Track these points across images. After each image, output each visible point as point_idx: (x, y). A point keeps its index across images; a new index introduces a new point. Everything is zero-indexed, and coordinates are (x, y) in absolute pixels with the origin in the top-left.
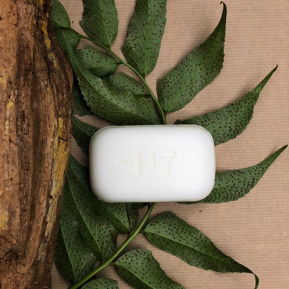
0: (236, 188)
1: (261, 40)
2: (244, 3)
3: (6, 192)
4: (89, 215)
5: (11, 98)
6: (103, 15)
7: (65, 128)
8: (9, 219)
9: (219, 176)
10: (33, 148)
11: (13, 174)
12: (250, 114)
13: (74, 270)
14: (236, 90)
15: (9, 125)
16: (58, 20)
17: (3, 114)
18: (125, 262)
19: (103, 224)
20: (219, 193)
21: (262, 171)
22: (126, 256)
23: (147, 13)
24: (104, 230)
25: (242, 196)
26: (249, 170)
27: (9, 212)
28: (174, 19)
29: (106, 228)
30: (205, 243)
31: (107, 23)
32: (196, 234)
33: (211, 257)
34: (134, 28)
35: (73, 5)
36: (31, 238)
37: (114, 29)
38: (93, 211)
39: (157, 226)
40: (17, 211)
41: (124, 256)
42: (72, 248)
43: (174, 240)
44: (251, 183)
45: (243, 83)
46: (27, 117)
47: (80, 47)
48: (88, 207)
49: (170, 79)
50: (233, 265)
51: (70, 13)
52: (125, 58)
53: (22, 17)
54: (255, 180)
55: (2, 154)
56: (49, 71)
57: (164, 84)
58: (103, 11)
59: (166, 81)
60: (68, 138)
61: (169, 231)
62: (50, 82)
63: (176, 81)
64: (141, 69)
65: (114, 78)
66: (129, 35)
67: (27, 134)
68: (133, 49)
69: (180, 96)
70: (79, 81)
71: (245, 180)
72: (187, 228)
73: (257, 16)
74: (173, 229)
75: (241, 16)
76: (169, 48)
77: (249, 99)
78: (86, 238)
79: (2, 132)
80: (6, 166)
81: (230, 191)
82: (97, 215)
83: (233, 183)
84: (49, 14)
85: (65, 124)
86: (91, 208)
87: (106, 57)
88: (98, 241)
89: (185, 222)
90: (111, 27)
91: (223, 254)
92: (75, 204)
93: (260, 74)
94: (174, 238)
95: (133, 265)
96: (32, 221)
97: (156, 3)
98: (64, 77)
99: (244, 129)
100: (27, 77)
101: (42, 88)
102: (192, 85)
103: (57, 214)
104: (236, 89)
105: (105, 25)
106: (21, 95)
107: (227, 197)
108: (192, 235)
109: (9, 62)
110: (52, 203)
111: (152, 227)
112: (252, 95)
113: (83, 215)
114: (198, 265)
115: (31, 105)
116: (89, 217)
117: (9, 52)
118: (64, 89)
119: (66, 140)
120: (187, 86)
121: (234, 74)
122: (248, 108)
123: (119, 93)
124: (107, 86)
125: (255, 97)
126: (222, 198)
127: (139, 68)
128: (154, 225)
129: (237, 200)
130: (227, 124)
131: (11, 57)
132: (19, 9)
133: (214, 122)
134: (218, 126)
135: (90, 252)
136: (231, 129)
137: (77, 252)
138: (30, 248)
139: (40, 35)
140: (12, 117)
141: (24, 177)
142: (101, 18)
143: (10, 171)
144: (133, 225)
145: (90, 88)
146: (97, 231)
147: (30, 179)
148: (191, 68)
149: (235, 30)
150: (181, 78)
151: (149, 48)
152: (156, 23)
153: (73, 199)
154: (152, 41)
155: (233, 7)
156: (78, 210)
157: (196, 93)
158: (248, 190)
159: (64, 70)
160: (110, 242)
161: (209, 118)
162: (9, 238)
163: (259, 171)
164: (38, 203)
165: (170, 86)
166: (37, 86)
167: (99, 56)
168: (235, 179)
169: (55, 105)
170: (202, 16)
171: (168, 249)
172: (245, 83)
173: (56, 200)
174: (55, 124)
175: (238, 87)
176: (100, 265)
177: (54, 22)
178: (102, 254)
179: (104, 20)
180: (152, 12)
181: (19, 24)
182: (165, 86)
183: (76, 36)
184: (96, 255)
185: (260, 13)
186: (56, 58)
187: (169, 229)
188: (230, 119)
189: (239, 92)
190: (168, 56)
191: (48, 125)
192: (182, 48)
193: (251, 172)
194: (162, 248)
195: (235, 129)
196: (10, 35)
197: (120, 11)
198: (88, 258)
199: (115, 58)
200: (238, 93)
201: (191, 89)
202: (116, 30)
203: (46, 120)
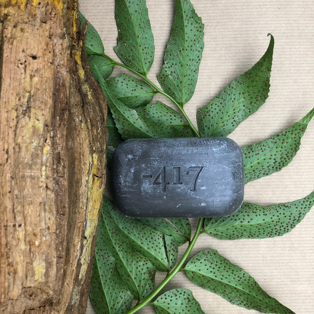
0: (282, 223)
1: (307, 68)
2: (290, 28)
3: (43, 242)
4: (126, 252)
5: (48, 141)
6: (139, 40)
7: (99, 164)
8: (46, 271)
9: (263, 211)
10: (68, 190)
11: (50, 223)
12: (297, 146)
13: (110, 309)
14: (280, 122)
15: (46, 170)
16: (92, 45)
17: (40, 159)
18: (164, 302)
19: (140, 261)
20: (263, 229)
21: (310, 204)
22: (165, 295)
23: (183, 39)
24: (142, 267)
25: (287, 231)
26: (294, 203)
27: (46, 263)
28: (214, 46)
29: (143, 265)
30: (248, 283)
31: (143, 50)
32: (239, 272)
33: (254, 297)
34: (170, 55)
35: (108, 30)
36: (65, 284)
37: (150, 55)
38: (129, 248)
39: (198, 263)
40: (54, 261)
41: (163, 296)
42: (108, 285)
43: (216, 279)
44: (297, 218)
45: (287, 114)
46: (63, 159)
47: (114, 73)
48: (125, 243)
49: (212, 108)
50: (278, 307)
51: (104, 38)
52: (162, 86)
53: (58, 54)
54: (302, 215)
55: (39, 202)
56: (84, 104)
57: (204, 113)
58: (138, 37)
59: (207, 110)
60: (103, 174)
61: (211, 269)
62: (85, 116)
63: (218, 110)
64: (179, 98)
65: (151, 107)
66: (165, 62)
67: (63, 177)
68: (170, 76)
69: (221, 127)
70: (113, 114)
71: (290, 215)
72: (229, 266)
73: (304, 42)
74: (215, 267)
75: (286, 42)
76: (208, 76)
77: (296, 130)
78: (122, 275)
79: (39, 178)
80: (43, 214)
81: (275, 226)
82: (134, 252)
83: (279, 218)
84: (82, 42)
85: (100, 160)
86: (127, 244)
87: (142, 86)
88: (135, 278)
89: (228, 261)
90: (147, 53)
91: (267, 295)
92: (110, 240)
93: (306, 104)
94: (216, 277)
95: (172, 305)
96: (66, 266)
97: (193, 27)
98: (98, 110)
99: (290, 161)
100: (63, 117)
101: (77, 124)
102: (235, 114)
103: (91, 255)
104: (280, 120)
105: (141, 51)
106: (57, 135)
107: (272, 232)
108: (234, 274)
109: (46, 105)
110: (86, 244)
111: (193, 265)
112: (299, 126)
113: (119, 251)
114: (240, 304)
115: (67, 145)
116: (125, 253)
117: (45, 94)
118: (99, 123)
119: (100, 177)
120: (229, 116)
121: (278, 105)
122: (295, 139)
123: (155, 125)
124: (142, 118)
125: (303, 128)
126: (266, 233)
127: (176, 97)
128: (195, 263)
129: (282, 235)
130: (271, 156)
131: (48, 98)
132: (54, 45)
133: (258, 154)
134: (263, 158)
135: (127, 290)
136: (276, 161)
137: (114, 289)
138: (65, 294)
139: (74, 66)
140: (48, 162)
141: (60, 223)
142: (136, 44)
143: (47, 219)
144: (173, 262)
145: (125, 121)
146: (134, 269)
147: (66, 224)
148: (234, 97)
149: (280, 58)
150: (223, 107)
151: (187, 75)
152: (193, 48)
153: (108, 235)
154: (190, 67)
155: (278, 33)
156: (113, 246)
157: (238, 123)
158: (294, 225)
159: (99, 102)
160: (147, 280)
161: (253, 150)
162: (45, 289)
163: (306, 205)
164: (72, 246)
165: (211, 115)
166: (72, 123)
167: (134, 84)
168: (280, 214)
169: (89, 141)
170: (244, 42)
171: (209, 287)
172: (289, 114)
173: (90, 240)
174: (89, 161)
175: (282, 119)
176: (138, 305)
177: (87, 48)
178: (139, 292)
179: (140, 46)
180: (188, 37)
181: (55, 61)
182: (205, 116)
183: (110, 63)
184: (133, 293)
185: (306, 40)
186: (90, 89)
187: (210, 267)
188: (275, 150)
189: (282, 123)
190: (208, 85)
191: (83, 163)
192: (223, 77)
193: (297, 206)
194: (202, 286)
195: (280, 161)
196: (46, 74)
197: (157, 36)
198: (125, 296)
199: (151, 87)
200: (282, 125)
201: (233, 118)
202: (152, 57)
203: (80, 158)
